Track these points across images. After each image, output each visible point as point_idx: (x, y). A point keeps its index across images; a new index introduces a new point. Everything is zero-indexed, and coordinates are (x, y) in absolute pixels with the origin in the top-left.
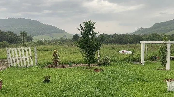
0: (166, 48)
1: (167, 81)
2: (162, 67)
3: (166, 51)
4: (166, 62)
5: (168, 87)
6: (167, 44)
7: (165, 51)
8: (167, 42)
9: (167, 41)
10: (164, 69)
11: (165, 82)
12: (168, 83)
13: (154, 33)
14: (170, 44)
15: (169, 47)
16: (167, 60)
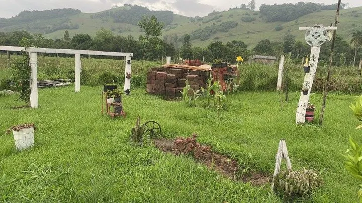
0: (29, 62)
1: (13, 131)
2: (21, 101)
3: (29, 69)
4: (30, 91)
5: (16, 143)
6: (29, 53)
7: (25, 68)
8: (29, 50)
9: (32, 46)
10: (27, 107)
11: (9, 133)
12: (16, 135)
13: (21, 31)
14: (36, 54)
15: (33, 59)
16: (31, 86)
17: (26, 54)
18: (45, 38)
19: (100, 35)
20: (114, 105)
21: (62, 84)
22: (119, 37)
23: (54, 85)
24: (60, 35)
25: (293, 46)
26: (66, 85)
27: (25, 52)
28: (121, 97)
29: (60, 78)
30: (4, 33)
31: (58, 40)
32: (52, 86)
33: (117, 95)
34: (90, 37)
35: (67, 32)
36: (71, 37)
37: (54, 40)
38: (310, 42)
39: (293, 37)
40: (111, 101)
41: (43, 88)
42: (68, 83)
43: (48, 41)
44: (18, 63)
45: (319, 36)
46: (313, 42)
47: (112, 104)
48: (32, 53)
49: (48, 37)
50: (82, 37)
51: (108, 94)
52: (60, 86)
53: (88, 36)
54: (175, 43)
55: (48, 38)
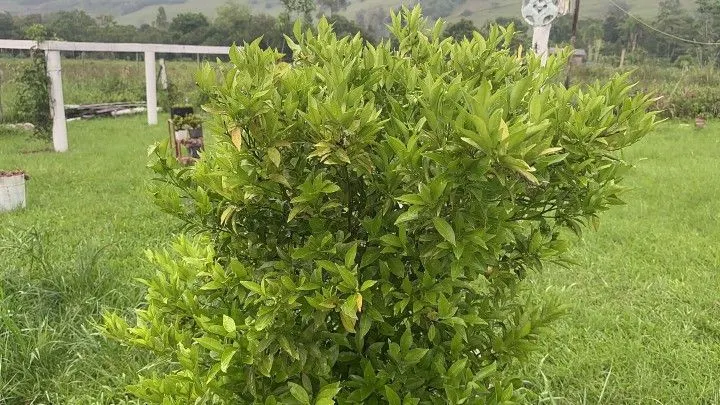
0: (45, 68)
2: (38, 141)
3: (47, 81)
6: (46, 53)
7: (41, 80)
8: (46, 45)
10: (48, 150)
14: (58, 53)
15: (54, 64)
16: (52, 113)
17: (40, 53)
18: (119, 24)
19: (226, 15)
20: (186, 143)
21: (127, 111)
22: (263, 17)
23: (113, 113)
24: (148, 16)
25: (625, 26)
26: (136, 114)
27: (38, 51)
28: (201, 129)
29: (125, 100)
30: (40, 16)
31: (145, 27)
32: (108, 114)
33: (194, 125)
34: (205, 20)
35: (162, 11)
36: (170, 20)
37: (139, 27)
38: (530, 17)
39: (627, 8)
40: (182, 135)
41: (92, 118)
42: (138, 109)
43: (124, 29)
44: (27, 72)
45: (545, 6)
46: (535, 19)
47: (182, 142)
48: (51, 53)
49: (124, 21)
50: (188, 20)
51: (175, 123)
52: (124, 115)
53: (202, 17)
54: (379, 27)
55: (126, 24)
